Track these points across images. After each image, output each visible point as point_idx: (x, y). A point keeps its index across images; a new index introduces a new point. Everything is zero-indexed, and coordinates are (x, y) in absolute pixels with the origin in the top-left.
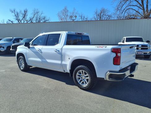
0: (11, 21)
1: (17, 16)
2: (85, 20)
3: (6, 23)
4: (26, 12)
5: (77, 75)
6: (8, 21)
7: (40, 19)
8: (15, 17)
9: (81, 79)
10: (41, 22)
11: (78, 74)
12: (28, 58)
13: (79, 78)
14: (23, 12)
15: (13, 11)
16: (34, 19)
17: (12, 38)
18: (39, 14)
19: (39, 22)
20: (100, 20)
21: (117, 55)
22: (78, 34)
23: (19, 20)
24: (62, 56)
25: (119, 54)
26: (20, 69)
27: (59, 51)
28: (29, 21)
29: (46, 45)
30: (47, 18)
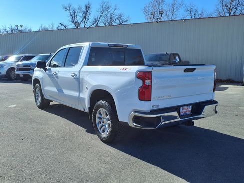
0: (65, 25)
1: (73, 16)
2: (198, 17)
3: (56, 29)
4: (88, 8)
5: (97, 117)
6: (60, 25)
7: (111, 19)
8: (70, 19)
9: (102, 124)
10: (114, 24)
11: (98, 115)
12: (45, 87)
13: (101, 123)
14: (84, 9)
15: (68, 8)
16: (103, 20)
17: (49, 55)
18: (111, 11)
19: (111, 25)
20: (230, 16)
21: (144, 83)
22: (115, 46)
23: (76, 23)
24: (80, 83)
25: (148, 83)
26: (37, 104)
27: (76, 76)
28: (93, 25)
29: (64, 66)
30: (124, 18)
